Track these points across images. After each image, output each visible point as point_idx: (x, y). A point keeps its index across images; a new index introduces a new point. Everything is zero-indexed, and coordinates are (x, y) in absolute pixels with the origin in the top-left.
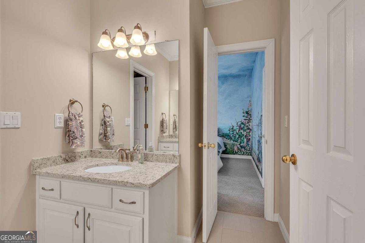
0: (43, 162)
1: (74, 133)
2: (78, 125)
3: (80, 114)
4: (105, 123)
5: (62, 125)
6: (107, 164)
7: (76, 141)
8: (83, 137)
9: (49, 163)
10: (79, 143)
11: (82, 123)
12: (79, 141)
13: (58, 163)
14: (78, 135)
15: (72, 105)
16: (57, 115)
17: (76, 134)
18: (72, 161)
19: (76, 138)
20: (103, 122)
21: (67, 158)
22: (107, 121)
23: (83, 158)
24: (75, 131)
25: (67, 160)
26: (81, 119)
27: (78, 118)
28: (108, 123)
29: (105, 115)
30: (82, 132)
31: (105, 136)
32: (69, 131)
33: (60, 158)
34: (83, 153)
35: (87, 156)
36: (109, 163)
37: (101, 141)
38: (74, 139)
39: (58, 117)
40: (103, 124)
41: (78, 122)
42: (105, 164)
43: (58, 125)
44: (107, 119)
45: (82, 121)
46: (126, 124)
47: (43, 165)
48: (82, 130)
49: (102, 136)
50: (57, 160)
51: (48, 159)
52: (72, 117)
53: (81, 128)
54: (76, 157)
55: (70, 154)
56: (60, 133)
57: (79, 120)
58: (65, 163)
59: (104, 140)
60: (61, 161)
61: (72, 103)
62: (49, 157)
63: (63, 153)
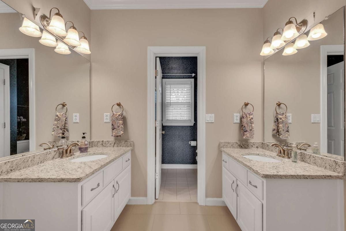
0: (226, 144)
1: (245, 127)
2: (248, 121)
3: (251, 113)
4: (277, 119)
5: (239, 121)
6: (266, 156)
7: (246, 133)
8: (252, 131)
9: (229, 146)
10: (248, 135)
11: (252, 120)
12: (249, 134)
13: (235, 147)
14: (248, 129)
15: (246, 107)
16: (235, 114)
17: (246, 128)
18: (245, 148)
19: (246, 131)
20: (276, 119)
21: (241, 145)
22: (279, 118)
23: (255, 148)
24: (246, 126)
25: (241, 147)
26: (251, 117)
27: (248, 116)
28: (280, 120)
29: (278, 112)
30: (251, 127)
31: (278, 131)
32: (242, 126)
33: (236, 144)
34: (255, 144)
35: (259, 147)
36: (268, 155)
37: (274, 136)
38: (244, 132)
39: (235, 116)
40: (276, 121)
41: (249, 119)
42: (265, 155)
43: (235, 121)
44: (279, 116)
45: (252, 118)
46: (312, 121)
47: (225, 146)
48: (252, 126)
49: (275, 132)
50: (234, 145)
51: (229, 143)
52: (245, 116)
53: (251, 123)
54: (249, 146)
55: (244, 143)
56: (237, 127)
57: (249, 117)
58: (240, 148)
59: (278, 136)
60: (237, 146)
61: (246, 105)
62: (229, 141)
63: (239, 141)
